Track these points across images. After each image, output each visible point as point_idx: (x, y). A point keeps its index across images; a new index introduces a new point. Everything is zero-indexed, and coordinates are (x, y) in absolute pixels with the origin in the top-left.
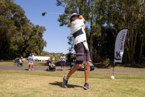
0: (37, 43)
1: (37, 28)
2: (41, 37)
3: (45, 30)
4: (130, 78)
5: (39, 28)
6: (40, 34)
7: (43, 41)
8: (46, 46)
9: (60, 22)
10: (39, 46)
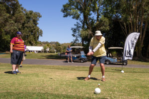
0: (32, 32)
1: (31, 14)
2: (36, 25)
3: (40, 16)
4: (136, 72)
5: (33, 14)
6: (35, 22)
7: (38, 29)
8: (42, 36)
9: (64, 12)
10: (34, 35)
